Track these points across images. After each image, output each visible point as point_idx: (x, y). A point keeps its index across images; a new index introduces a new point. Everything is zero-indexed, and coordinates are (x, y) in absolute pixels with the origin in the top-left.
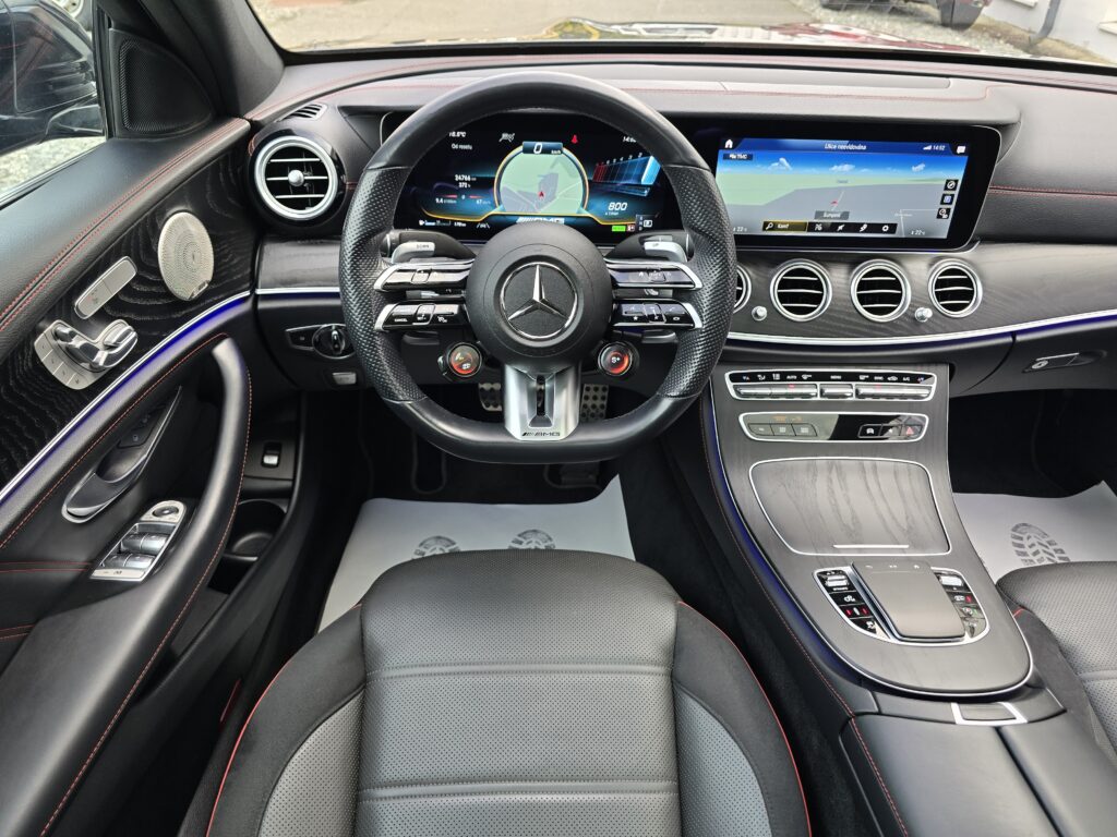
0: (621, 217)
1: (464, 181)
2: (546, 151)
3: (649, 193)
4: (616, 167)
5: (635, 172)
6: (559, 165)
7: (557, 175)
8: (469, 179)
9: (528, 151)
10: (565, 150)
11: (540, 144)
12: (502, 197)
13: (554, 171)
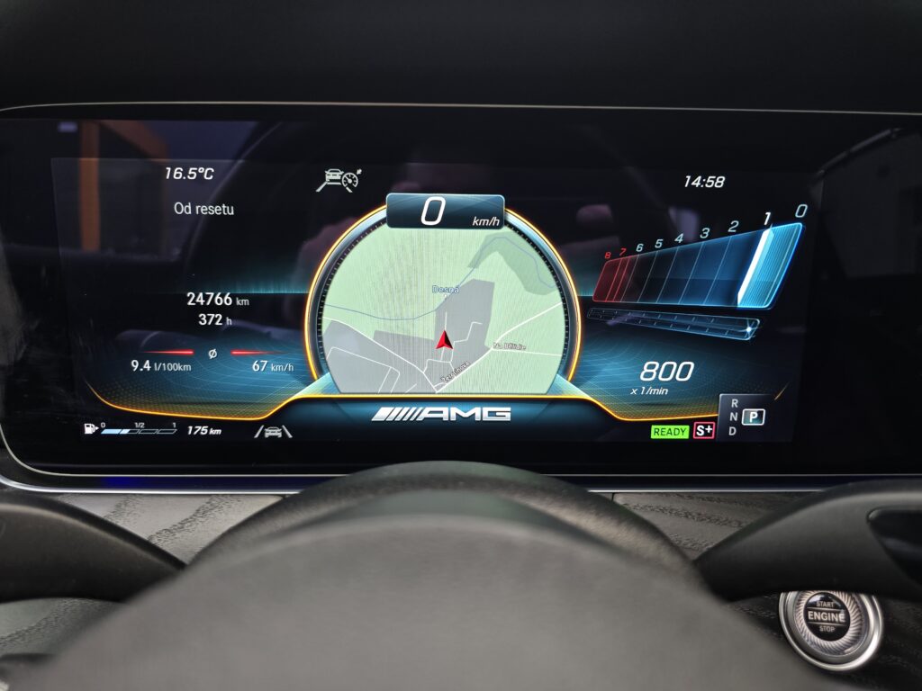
0: (676, 401)
1: (213, 308)
2: (457, 219)
3: (757, 333)
4: (664, 260)
5: (719, 274)
6: (495, 258)
7: (488, 287)
8: (227, 300)
9: (404, 219)
10: (513, 218)
11: (442, 198)
12: (329, 352)
13: (480, 274)
